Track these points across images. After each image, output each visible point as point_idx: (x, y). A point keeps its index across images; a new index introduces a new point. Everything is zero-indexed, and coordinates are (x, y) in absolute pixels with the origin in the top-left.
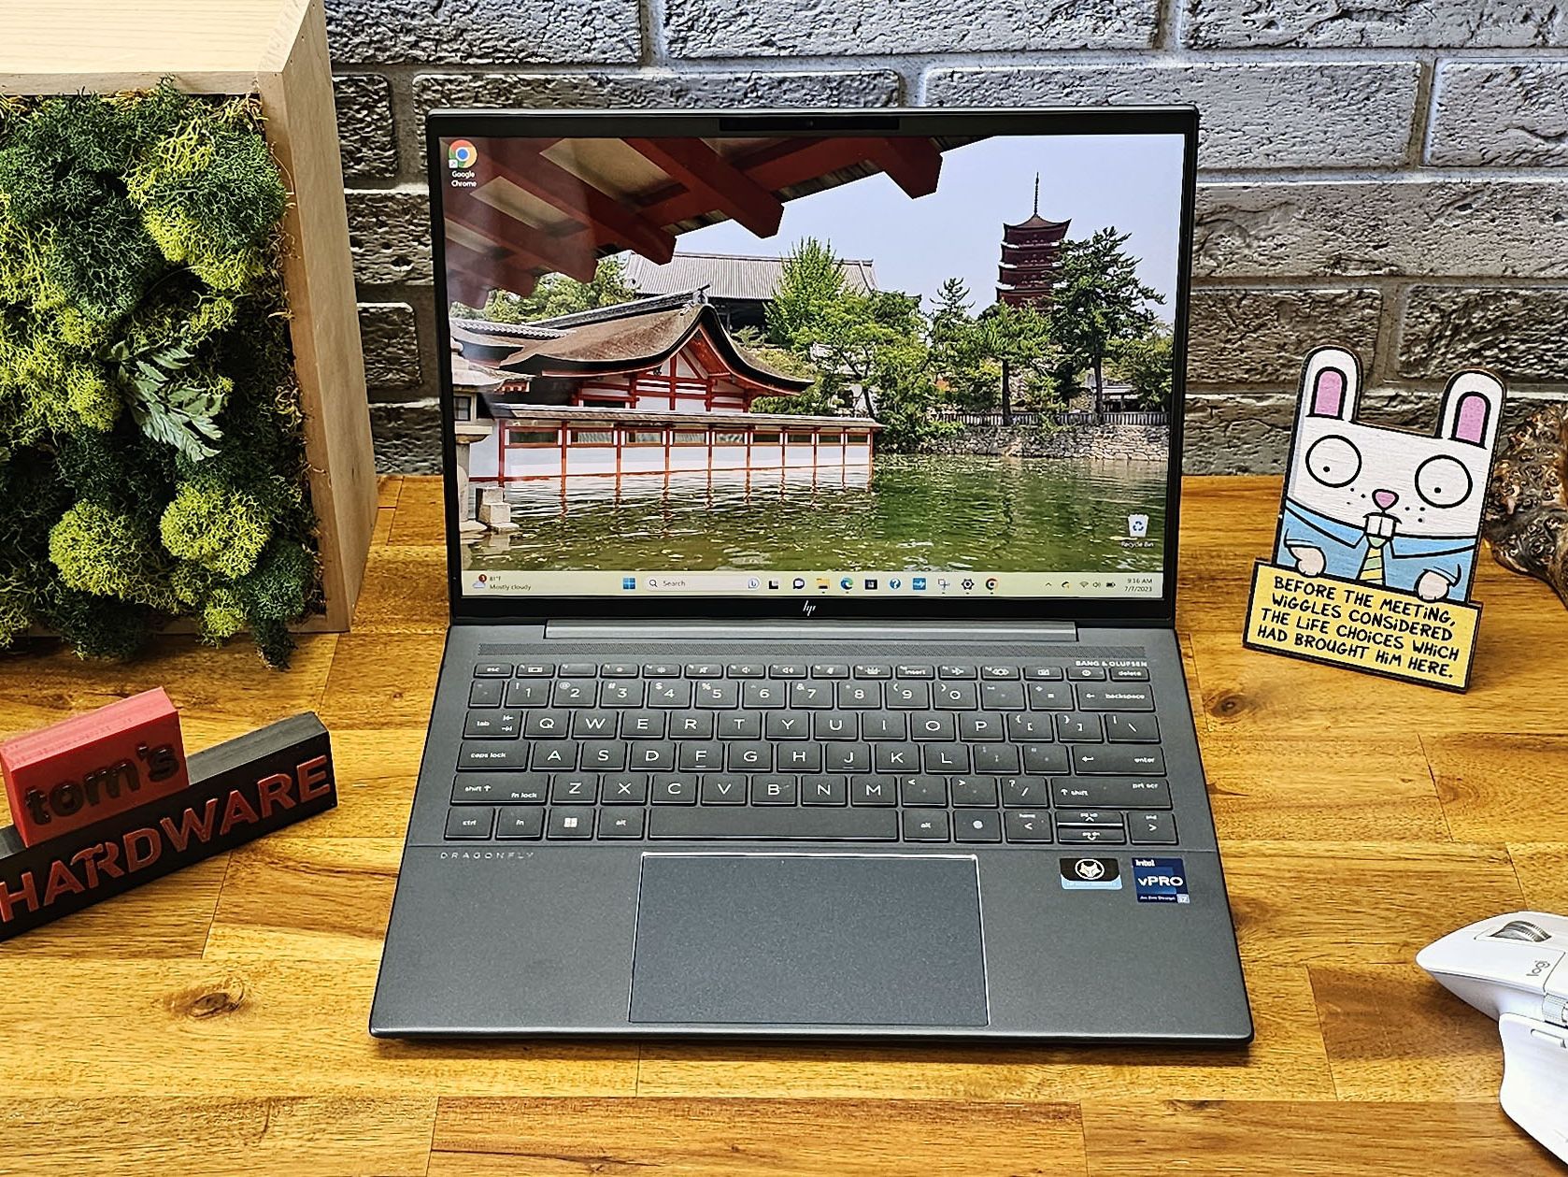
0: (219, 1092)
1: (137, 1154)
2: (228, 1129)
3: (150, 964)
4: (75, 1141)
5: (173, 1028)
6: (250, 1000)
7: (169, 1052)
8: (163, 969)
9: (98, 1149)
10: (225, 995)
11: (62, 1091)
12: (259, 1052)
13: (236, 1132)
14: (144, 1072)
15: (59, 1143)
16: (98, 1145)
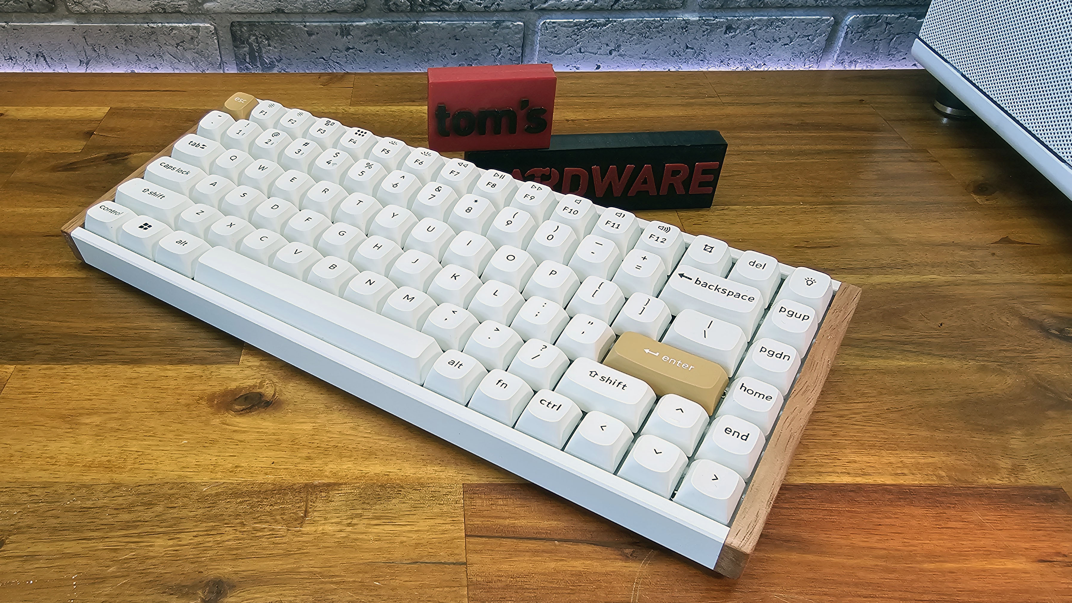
0: (260, 479)
1: (186, 538)
2: (270, 514)
3: (195, 369)
4: (127, 525)
5: (216, 421)
6: (281, 398)
7: (214, 442)
8: (207, 373)
9: (149, 534)
10: (261, 395)
11: (117, 477)
12: (294, 441)
13: (278, 517)
14: (192, 460)
15: (111, 527)
16: (148, 529)
